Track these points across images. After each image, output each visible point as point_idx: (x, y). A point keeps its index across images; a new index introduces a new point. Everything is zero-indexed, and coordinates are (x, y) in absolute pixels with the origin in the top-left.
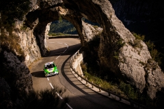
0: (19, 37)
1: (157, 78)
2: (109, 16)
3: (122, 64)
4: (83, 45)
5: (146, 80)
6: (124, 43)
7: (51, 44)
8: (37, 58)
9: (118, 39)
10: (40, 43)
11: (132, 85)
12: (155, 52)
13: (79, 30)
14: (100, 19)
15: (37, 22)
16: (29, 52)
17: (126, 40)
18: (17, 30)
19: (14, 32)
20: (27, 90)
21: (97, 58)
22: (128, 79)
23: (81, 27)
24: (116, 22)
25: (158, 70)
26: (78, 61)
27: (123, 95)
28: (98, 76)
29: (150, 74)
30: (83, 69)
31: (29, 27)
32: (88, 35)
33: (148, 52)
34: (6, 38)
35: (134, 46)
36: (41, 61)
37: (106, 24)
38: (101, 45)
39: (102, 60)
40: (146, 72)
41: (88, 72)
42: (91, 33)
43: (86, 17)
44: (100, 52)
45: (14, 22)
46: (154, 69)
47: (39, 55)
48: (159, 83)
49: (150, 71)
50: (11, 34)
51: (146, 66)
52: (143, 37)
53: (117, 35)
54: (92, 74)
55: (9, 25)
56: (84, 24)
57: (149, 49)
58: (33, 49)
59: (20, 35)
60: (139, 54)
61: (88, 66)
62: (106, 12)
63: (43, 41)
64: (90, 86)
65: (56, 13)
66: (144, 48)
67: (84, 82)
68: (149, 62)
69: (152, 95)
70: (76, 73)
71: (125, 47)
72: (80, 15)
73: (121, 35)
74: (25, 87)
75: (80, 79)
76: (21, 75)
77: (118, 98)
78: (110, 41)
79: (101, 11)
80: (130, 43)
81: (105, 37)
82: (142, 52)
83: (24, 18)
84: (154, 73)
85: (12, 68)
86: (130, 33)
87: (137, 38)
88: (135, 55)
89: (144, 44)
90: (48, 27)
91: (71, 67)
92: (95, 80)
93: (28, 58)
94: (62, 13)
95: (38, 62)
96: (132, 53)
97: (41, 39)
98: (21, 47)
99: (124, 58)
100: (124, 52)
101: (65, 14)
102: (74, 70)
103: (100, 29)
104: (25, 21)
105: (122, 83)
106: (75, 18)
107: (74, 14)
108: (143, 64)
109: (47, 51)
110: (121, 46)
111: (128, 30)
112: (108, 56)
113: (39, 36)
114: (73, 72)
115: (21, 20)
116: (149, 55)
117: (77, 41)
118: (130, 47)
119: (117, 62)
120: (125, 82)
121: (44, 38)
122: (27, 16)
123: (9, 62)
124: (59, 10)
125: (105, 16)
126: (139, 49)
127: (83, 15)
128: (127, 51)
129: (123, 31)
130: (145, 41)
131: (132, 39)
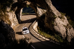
0: (8, 15)
1: (71, 33)
2: (49, 5)
3: (55, 26)
4: (38, 18)
5: (67, 33)
6: (56, 17)
7: (23, 18)
8: (17, 24)
9: (54, 15)
10: (18, 18)
11: (60, 36)
12: (70, 21)
13: (36, 11)
14: (45, 6)
15: (16, 8)
16: (13, 22)
17: (57, 16)
18: (7, 12)
19: (6, 13)
20: (13, 39)
21: (44, 24)
22: (58, 33)
23: (37, 10)
24: (52, 8)
25: (72, 29)
26: (35, 25)
27: (56, 40)
28: (45, 32)
29: (68, 31)
30: (38, 29)
31: (13, 10)
32: (40, 13)
33: (67, 21)
34: (3, 15)
35: (61, 18)
36: (18, 26)
37: (48, 9)
38: (46, 18)
39: (47, 25)
40: (67, 30)
41: (40, 30)
42: (41, 13)
43: (39, 5)
44: (45, 21)
45: (6, 8)
46: (70, 28)
47: (18, 23)
48: (72, 35)
49: (68, 29)
50: (5, 14)
51: (66, 27)
52: (65, 14)
53: (53, 13)
54: (42, 31)
55: (4, 10)
56: (38, 8)
57: (68, 20)
58: (15, 20)
59: (9, 14)
60: (63, 22)
61: (40, 28)
62: (48, 3)
63: (20, 17)
64: (41, 36)
65: (25, 4)
66: (65, 19)
67: (38, 35)
68: (68, 25)
69: (69, 40)
70: (35, 31)
71: (57, 19)
72: (36, 5)
73: (55, 13)
74: (12, 38)
75: (36, 33)
76: (10, 32)
77: (54, 42)
78: (50, 16)
79: (46, 2)
80: (59, 17)
81: (47, 14)
82: (64, 21)
83: (11, 6)
84: (70, 30)
85: (6, 29)
86: (59, 12)
87: (62, 15)
88: (61, 22)
89: (65, 17)
90: (22, 10)
91: (33, 28)
92: (43, 34)
93: (13, 24)
94: (28, 4)
95: (17, 26)
96: (60, 21)
97: (19, 15)
98: (10, 19)
99: (56, 23)
100: (56, 21)
101: (29, 4)
102: (34, 29)
103: (45, 11)
104: (11, 8)
105: (56, 35)
106: (34, 6)
107: (33, 4)
108: (65, 26)
109: (21, 21)
110: (55, 18)
111: (58, 11)
112: (49, 23)
113: (18, 14)
114: (34, 30)
115: (10, 7)
116: (68, 22)
117: (35, 17)
118: (59, 19)
119: (53, 25)
120: (57, 35)
121: (20, 15)
122: (12, 5)
123: (5, 26)
124: (26, 2)
125: (48, 5)
126: (63, 20)
127: (37, 4)
128: (58, 20)
129: (56, 12)
130: (66, 16)
131: (60, 15)
